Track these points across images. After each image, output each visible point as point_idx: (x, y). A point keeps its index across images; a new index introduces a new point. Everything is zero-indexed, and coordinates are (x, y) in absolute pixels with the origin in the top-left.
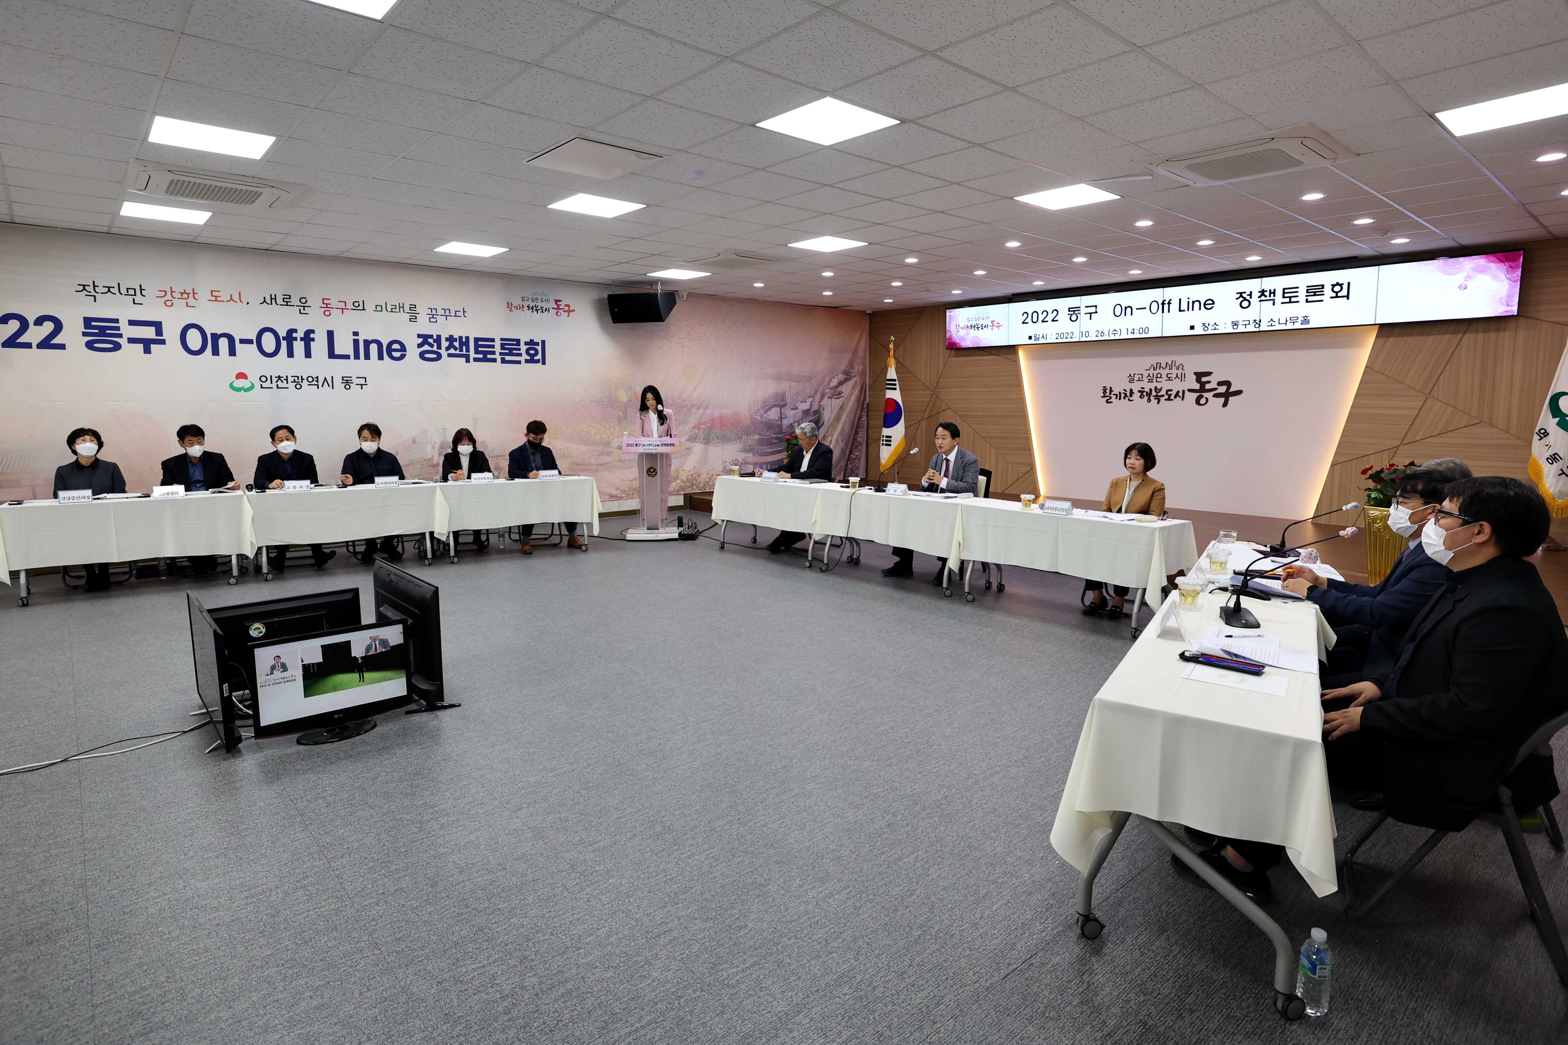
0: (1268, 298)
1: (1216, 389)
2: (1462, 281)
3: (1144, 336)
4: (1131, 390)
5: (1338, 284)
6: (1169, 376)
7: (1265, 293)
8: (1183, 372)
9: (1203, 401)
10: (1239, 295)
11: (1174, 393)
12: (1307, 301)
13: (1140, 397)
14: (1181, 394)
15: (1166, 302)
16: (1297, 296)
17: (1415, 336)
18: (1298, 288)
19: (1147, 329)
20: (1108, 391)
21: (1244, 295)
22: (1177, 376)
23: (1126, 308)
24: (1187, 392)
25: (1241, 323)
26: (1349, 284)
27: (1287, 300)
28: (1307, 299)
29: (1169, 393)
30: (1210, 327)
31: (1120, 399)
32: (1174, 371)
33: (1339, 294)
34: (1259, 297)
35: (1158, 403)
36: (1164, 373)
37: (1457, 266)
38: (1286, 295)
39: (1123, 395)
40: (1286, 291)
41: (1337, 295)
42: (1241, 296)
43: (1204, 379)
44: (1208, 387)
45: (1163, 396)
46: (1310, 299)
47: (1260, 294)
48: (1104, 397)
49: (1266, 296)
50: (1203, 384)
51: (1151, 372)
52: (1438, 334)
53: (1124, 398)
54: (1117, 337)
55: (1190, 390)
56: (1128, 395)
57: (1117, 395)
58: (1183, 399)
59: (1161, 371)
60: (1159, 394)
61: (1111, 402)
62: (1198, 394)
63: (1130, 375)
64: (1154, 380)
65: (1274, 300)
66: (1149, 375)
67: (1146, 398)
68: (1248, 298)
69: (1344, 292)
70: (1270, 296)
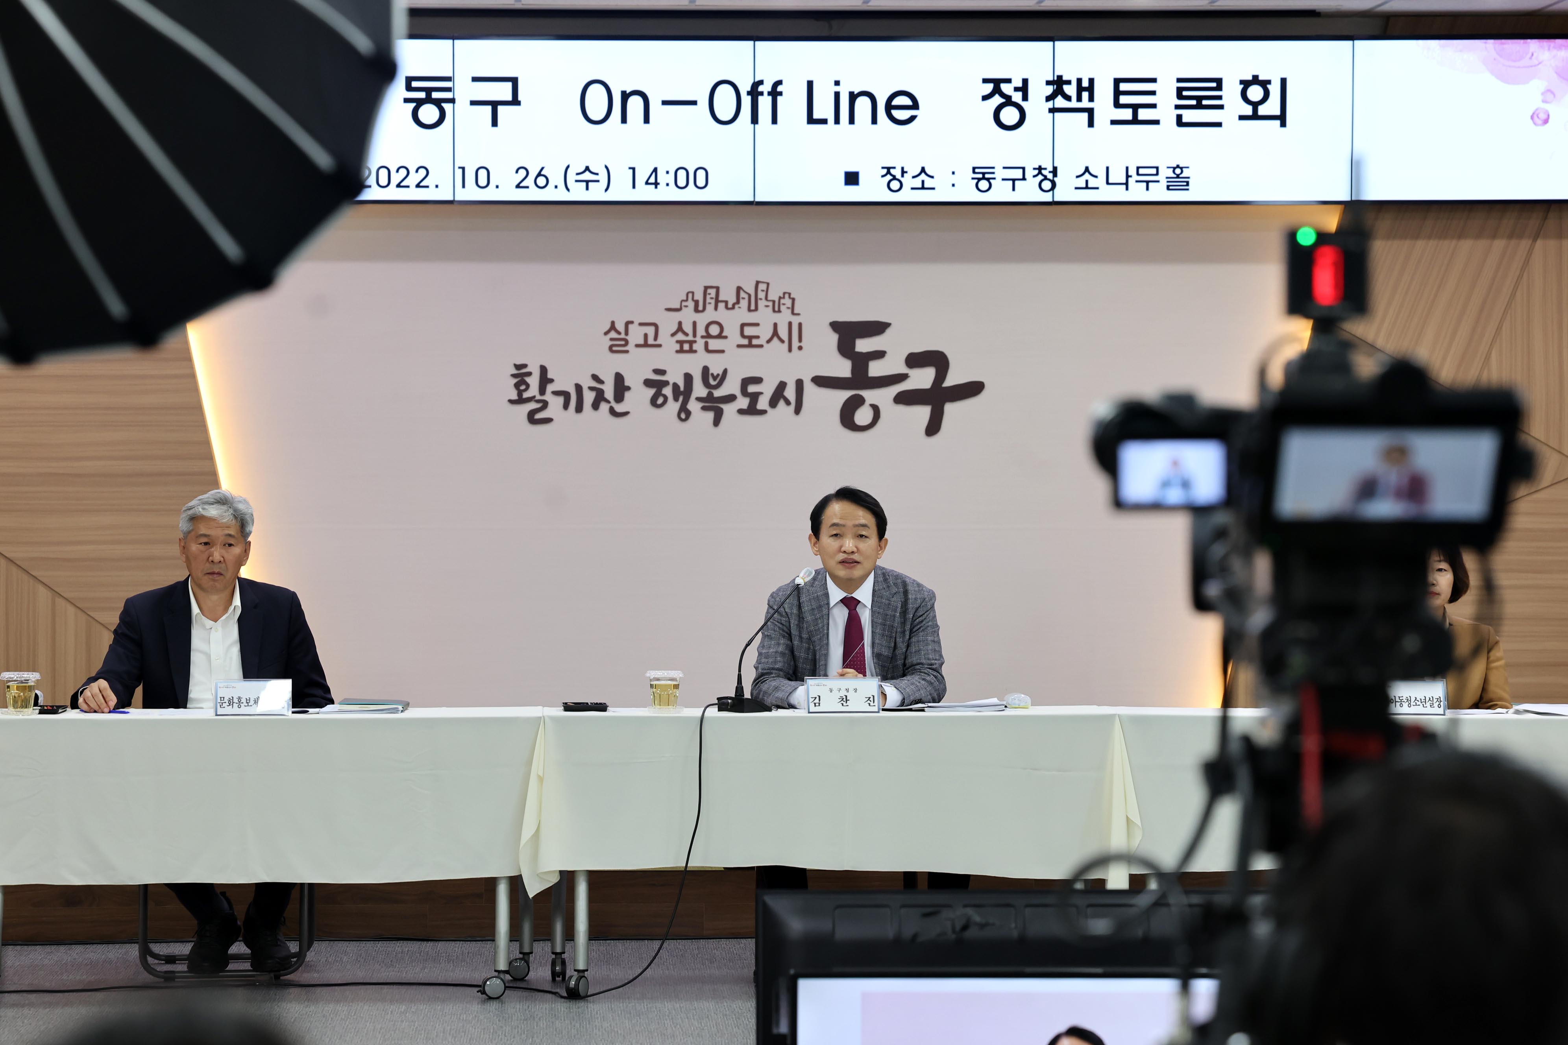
0: (1074, 104)
1: (902, 378)
2: (1536, 102)
3: (691, 194)
4: (619, 379)
5: (1255, 80)
6: (748, 331)
7: (1067, 89)
8: (795, 321)
9: (863, 416)
10: (990, 87)
11: (767, 389)
12: (1180, 122)
13: (653, 402)
14: (790, 393)
15: (766, 88)
16: (1154, 106)
17: (1429, 237)
18: (1154, 80)
19: (701, 174)
20: (534, 381)
21: (1006, 88)
22: (775, 333)
23: (625, 96)
24: (810, 389)
25: (1000, 173)
26: (1284, 82)
27: (1127, 114)
28: (1179, 117)
29: (752, 389)
30: (908, 181)
31: (579, 409)
32: (765, 317)
33: (1262, 110)
34: (1049, 98)
35: (717, 422)
36: (732, 320)
37: (1526, 62)
38: (1123, 99)
39: (589, 397)
40: (1123, 87)
41: (1255, 110)
42: (997, 90)
43: (863, 345)
44: (876, 369)
45: (731, 398)
46: (1189, 116)
47: (1050, 90)
48: (520, 401)
49: (1068, 98)
50: (861, 362)
51: (688, 316)
52: (1479, 236)
53: (596, 406)
54: (596, 193)
55: (821, 381)
56: (609, 394)
57: (566, 395)
58: (798, 410)
59: (721, 315)
60: (717, 393)
61: (548, 420)
62: (846, 394)
63: (613, 327)
64: (699, 345)
65: (1090, 112)
66: (680, 329)
67: (673, 407)
68: (1017, 97)
69: (1272, 107)
70: (1079, 99)
